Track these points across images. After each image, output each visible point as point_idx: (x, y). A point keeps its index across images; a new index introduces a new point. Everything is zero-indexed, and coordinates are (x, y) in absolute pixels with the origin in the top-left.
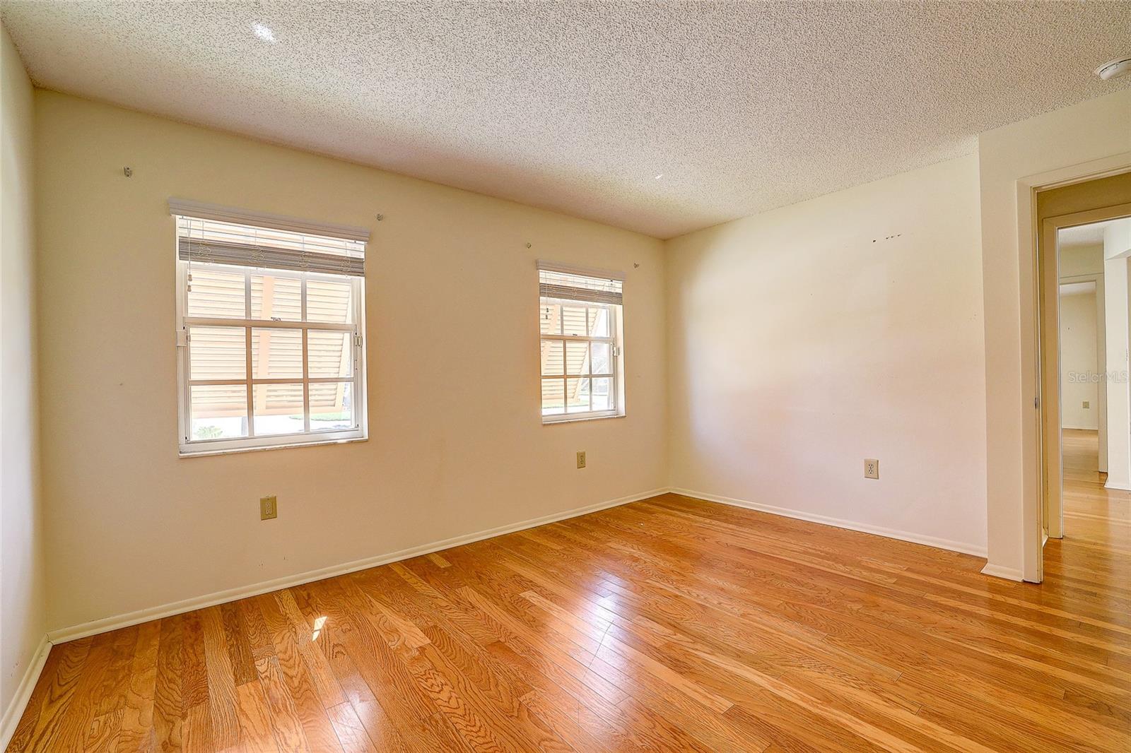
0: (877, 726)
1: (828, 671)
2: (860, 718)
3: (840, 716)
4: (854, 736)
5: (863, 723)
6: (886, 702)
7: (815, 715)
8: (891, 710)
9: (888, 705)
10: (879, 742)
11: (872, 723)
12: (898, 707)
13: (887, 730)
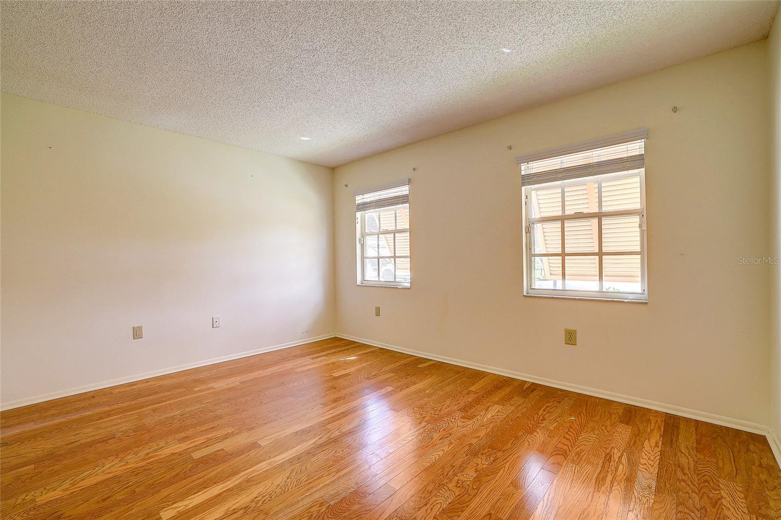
0: (216, 496)
1: (278, 491)
2: (228, 490)
3: (232, 483)
4: (215, 483)
5: (221, 491)
6: (234, 509)
7: (238, 473)
8: (226, 508)
9: (231, 509)
10: (204, 492)
11: (220, 495)
12: (226, 514)
13: (211, 499)
